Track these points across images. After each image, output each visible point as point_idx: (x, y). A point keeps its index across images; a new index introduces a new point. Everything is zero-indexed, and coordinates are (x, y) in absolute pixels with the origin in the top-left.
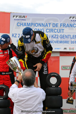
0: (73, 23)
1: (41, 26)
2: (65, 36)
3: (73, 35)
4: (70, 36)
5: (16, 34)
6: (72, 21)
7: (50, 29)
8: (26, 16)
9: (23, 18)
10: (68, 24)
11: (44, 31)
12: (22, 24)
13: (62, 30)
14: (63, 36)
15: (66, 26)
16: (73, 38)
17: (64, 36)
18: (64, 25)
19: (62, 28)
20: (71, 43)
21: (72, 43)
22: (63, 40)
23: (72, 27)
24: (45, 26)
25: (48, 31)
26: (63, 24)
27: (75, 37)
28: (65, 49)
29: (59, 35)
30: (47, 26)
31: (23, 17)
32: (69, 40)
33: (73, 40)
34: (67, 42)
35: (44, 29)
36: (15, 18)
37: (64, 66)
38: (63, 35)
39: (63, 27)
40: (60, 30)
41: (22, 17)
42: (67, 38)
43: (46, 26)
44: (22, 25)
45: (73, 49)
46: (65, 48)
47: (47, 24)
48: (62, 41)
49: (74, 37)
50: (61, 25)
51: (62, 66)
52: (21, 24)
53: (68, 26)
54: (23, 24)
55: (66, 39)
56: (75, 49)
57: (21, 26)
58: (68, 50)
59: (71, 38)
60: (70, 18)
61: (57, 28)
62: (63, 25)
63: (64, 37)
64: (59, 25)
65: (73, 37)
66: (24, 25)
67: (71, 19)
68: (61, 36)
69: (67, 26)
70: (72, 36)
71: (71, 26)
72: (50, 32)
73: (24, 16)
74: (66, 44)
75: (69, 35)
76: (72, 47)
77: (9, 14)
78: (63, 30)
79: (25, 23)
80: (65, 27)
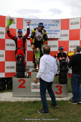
0: (54, 24)
3: (55, 30)
4: (53, 30)
8: (31, 20)
10: (52, 24)
13: (49, 28)
19: (49, 26)
20: (54, 34)
22: (49, 32)
26: (50, 24)
28: (51, 37)
32: (53, 32)
33: (54, 32)
36: (25, 21)
41: (29, 20)
55: (51, 32)
58: (52, 38)
61: (46, 27)
64: (48, 25)
67: (54, 22)
71: (54, 25)
74: (51, 34)
77: (22, 19)
80: (51, 26)
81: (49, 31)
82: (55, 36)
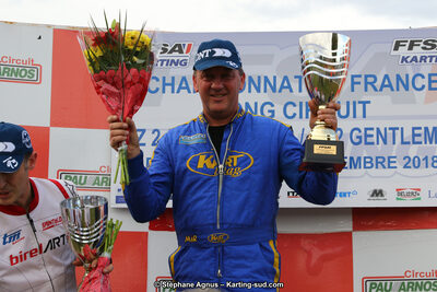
0: (410, 70)
1: (259, 91)
2: (374, 133)
3: (414, 129)
4: (398, 133)
5: (143, 131)
6: (404, 59)
7: (301, 103)
8: (190, 46)
9: (176, 56)
10: (386, 77)
11: (273, 112)
12: (168, 81)
13: (359, 108)
14: (366, 136)
15: (378, 84)
16: (414, 143)
17: (369, 132)
18: (370, 80)
20: (405, 167)
21: (411, 164)
22: (364, 151)
23: (407, 89)
24: (278, 87)
25: (291, 110)
26: (366, 76)
27: (422, 139)
28: (378, 193)
29: (346, 131)
30: (289, 87)
31: (173, 50)
32: (395, 149)
33: (413, 151)
34: (384, 162)
35: (272, 105)
37: (372, 279)
38: (366, 129)
39: (366, 90)
40: (348, 103)
41: (169, 48)
42: (385, 142)
43: (282, 87)
44: (168, 88)
45: (415, 193)
46: (378, 188)
47: (286, 78)
48: (359, 158)
49: (417, 139)
50: (356, 80)
51: (365, 280)
52: (165, 84)
53: (390, 86)
54: (172, 85)
55: (379, 149)
56: (423, 194)
57: (164, 92)
58: (391, 201)
59: (403, 143)
60: (396, 49)
62: (366, 83)
63: (369, 140)
65: (414, 135)
66: (180, 88)
67: (403, 51)
68: (356, 132)
69: (383, 86)
70: (408, 134)
71: (404, 83)
72: (301, 117)
73: (179, 45)
74: (381, 171)
75: (394, 129)
76: (408, 186)
78: (364, 103)
79: (184, 79)
80: (376, 90)
81: (364, 138)
82: (424, 186)
